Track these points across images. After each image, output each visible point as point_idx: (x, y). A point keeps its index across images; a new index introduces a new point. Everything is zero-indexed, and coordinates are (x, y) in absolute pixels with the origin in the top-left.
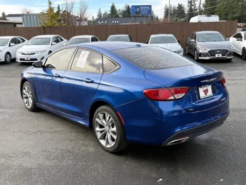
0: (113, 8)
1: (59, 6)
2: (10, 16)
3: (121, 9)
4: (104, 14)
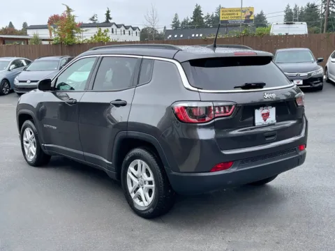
0: (197, 12)
1: (108, 12)
2: (33, 27)
3: (211, 14)
4: (183, 23)
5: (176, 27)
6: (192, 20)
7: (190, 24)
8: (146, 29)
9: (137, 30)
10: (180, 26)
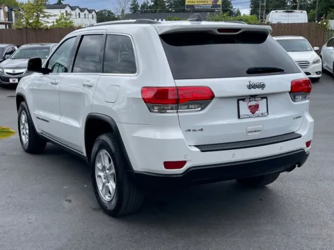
5: (135, 11)
6: (153, 3)
7: (150, 7)
8: (102, 11)
9: (94, 13)
10: (139, 9)
